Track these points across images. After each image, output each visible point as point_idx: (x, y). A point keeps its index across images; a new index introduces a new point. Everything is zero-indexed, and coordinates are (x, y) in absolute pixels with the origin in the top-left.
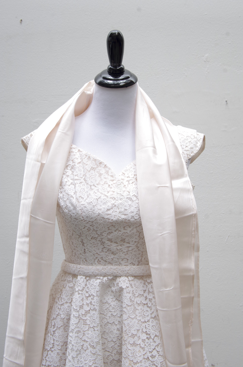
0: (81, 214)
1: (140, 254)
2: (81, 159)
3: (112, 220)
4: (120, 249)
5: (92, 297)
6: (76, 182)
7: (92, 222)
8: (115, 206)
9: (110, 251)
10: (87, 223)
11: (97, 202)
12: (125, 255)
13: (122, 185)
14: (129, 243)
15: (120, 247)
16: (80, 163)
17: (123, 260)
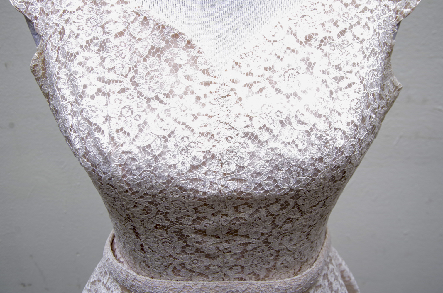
0: (124, 176)
1: (271, 255)
2: (125, 22)
3: (205, 193)
4: (226, 249)
7: (154, 196)
8: (213, 156)
9: (202, 252)
10: (141, 197)
11: (165, 147)
12: (238, 259)
13: (233, 98)
14: (248, 237)
15: (226, 245)
16: (121, 34)
17: (231, 268)
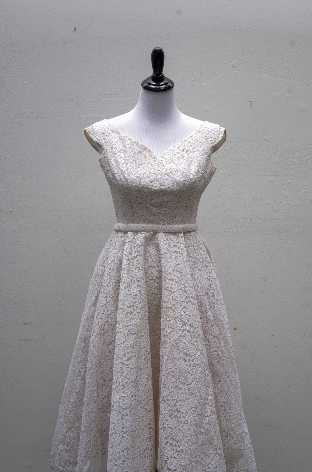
0: (132, 185)
1: (174, 216)
2: (131, 145)
3: (154, 189)
4: (159, 212)
5: (138, 246)
6: (127, 161)
7: (139, 191)
8: (156, 179)
9: (152, 213)
10: (136, 191)
11: (143, 177)
12: (163, 216)
13: (162, 165)
14: (166, 208)
15: (159, 211)
16: (130, 148)
17: (161, 220)
